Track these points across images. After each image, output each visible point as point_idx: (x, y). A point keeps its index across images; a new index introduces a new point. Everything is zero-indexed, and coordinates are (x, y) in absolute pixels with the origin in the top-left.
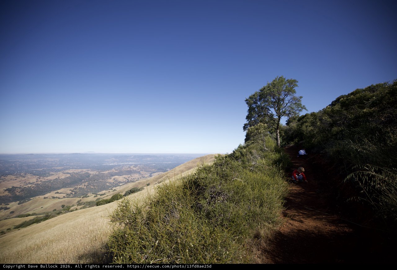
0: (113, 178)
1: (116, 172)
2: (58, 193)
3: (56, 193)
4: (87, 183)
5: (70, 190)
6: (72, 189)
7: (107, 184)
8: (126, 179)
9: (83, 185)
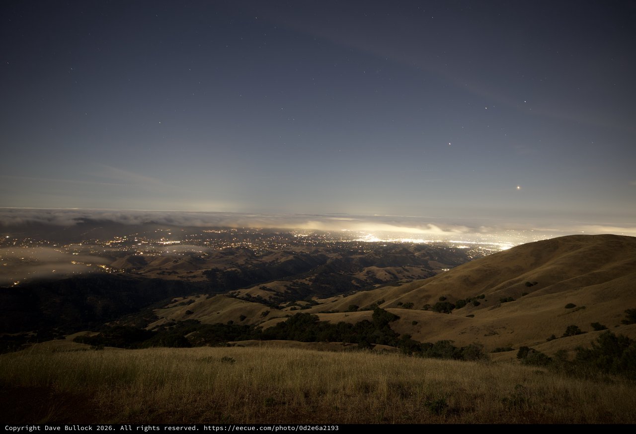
0: (366, 271)
1: (377, 257)
2: (264, 288)
3: (260, 288)
4: (316, 274)
5: (285, 286)
6: (289, 283)
7: (353, 282)
9: (308, 279)
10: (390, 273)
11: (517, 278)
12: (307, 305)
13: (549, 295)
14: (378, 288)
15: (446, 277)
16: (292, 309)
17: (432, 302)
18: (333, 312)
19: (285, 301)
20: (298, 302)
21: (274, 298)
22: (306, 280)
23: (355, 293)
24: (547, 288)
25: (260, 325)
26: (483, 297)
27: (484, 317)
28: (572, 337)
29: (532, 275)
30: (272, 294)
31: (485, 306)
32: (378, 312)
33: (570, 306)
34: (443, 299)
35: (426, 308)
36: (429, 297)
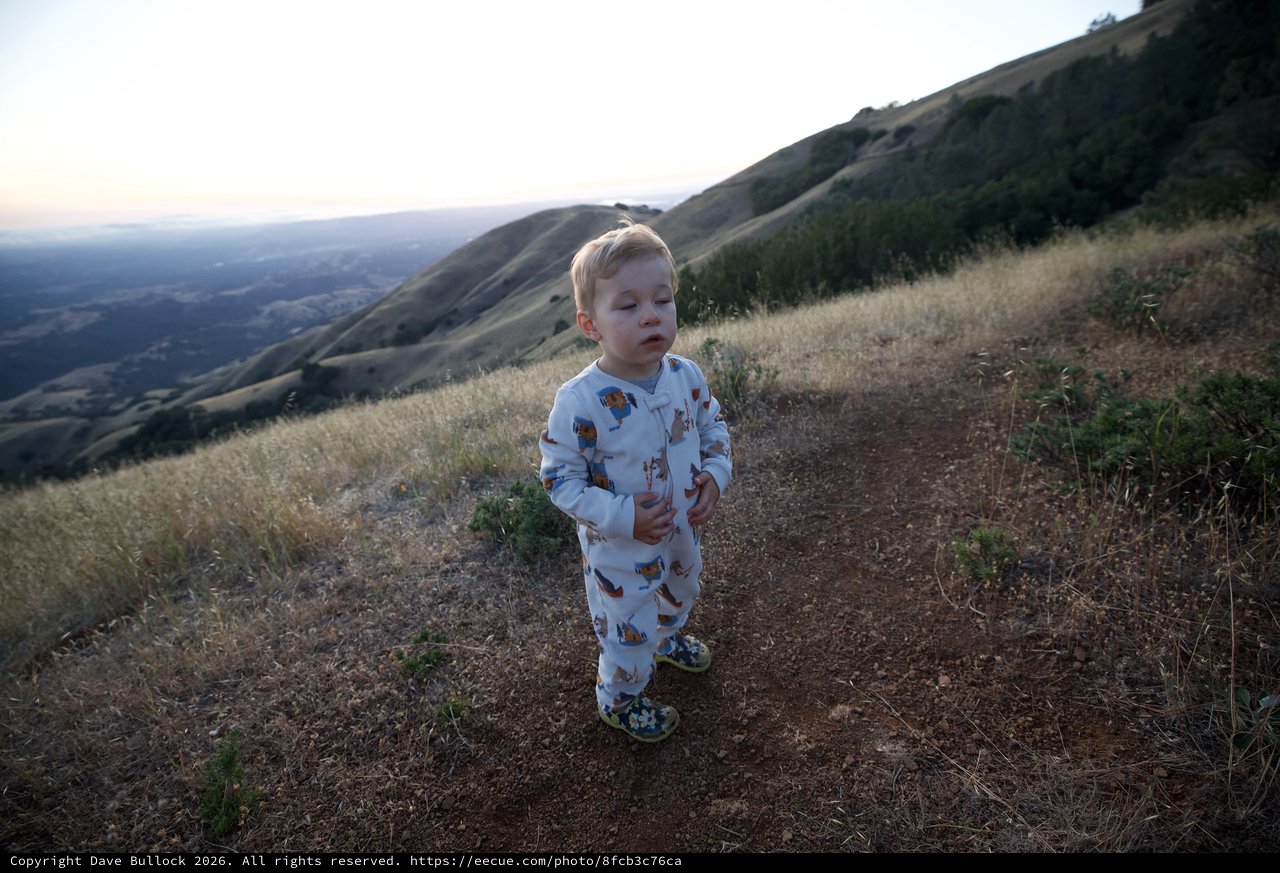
0: (266, 312)
1: (278, 285)
2: (54, 389)
3: (46, 391)
4: (168, 338)
5: (106, 373)
6: (112, 367)
7: (249, 336)
8: (315, 307)
9: (154, 349)
10: (309, 306)
11: (492, 277)
12: (172, 394)
13: (529, 292)
14: (298, 333)
15: (402, 295)
16: (141, 409)
17: (389, 335)
18: (229, 391)
19: (119, 399)
20: (150, 394)
21: (91, 401)
22: (151, 352)
23: (259, 352)
24: (527, 282)
25: (81, 455)
26: (455, 312)
27: (464, 337)
28: (562, 334)
29: (510, 268)
30: (80, 394)
31: (460, 323)
32: (310, 371)
33: (555, 299)
34: (402, 327)
35: (383, 345)
36: (382, 329)
